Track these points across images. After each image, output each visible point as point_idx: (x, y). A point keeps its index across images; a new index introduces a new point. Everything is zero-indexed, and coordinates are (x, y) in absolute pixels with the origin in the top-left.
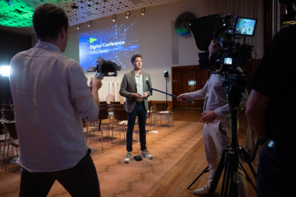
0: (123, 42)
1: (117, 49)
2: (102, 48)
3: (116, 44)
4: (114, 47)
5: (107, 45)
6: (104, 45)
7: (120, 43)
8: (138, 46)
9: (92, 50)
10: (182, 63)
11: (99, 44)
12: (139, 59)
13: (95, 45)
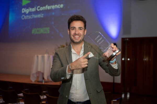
0: (62, 6)
1: (53, 14)
2: (36, 12)
3: (53, 7)
4: (51, 10)
5: (42, 9)
6: (39, 8)
7: (57, 6)
9: (25, 14)
11: (33, 7)
12: (77, 24)
13: (27, 8)
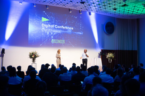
2: (55, 29)
4: (66, 30)
5: (59, 27)
6: (56, 26)
7: (70, 28)
8: (82, 33)
10: (106, 48)
